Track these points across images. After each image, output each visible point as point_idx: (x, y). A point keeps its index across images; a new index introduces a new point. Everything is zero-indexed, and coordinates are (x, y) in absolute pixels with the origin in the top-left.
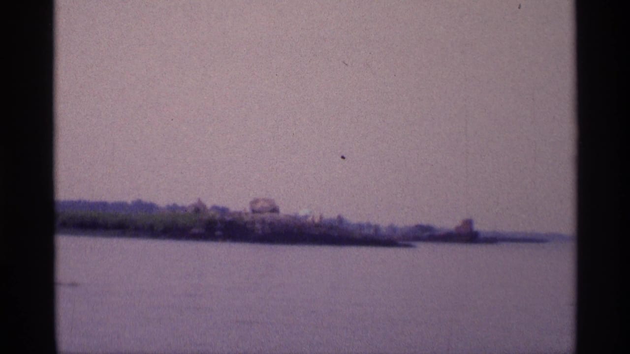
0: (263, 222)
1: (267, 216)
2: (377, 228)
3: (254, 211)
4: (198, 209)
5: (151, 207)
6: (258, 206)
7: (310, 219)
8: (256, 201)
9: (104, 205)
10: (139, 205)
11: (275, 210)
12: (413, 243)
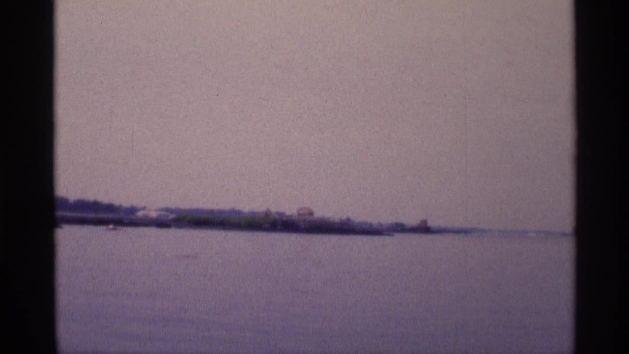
0: (304, 221)
1: (308, 218)
2: (371, 225)
3: (299, 214)
4: (267, 214)
5: (239, 213)
6: (301, 212)
7: (332, 220)
8: (301, 209)
9: (212, 211)
10: (233, 212)
11: (311, 214)
12: (392, 233)
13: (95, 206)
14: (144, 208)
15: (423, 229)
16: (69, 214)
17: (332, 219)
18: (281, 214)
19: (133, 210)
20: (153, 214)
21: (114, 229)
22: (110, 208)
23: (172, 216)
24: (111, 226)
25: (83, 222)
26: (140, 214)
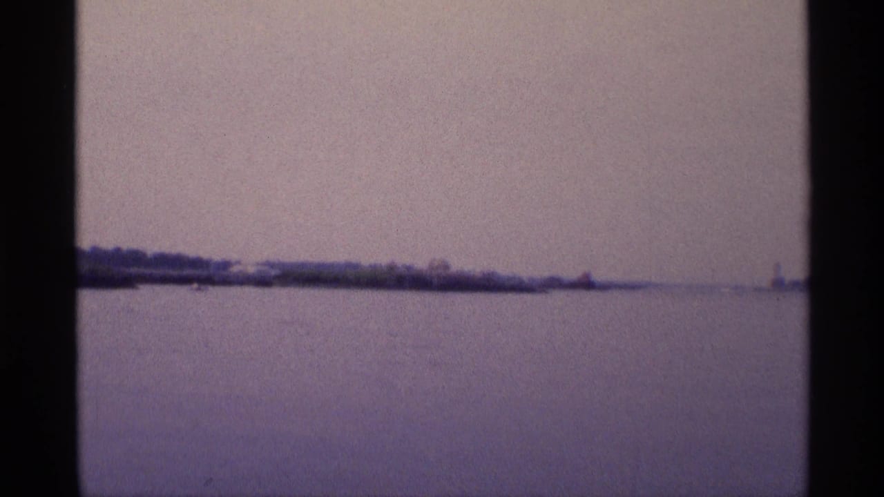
0: (439, 277)
1: (443, 272)
3: (431, 268)
4: (392, 267)
5: (355, 266)
10: (349, 265)
11: (446, 266)
12: (547, 290)
13: (176, 261)
14: (238, 263)
15: (586, 284)
16: (147, 271)
17: (472, 273)
18: (409, 268)
19: (226, 265)
20: (251, 270)
21: (199, 289)
22: (197, 263)
23: (273, 272)
24: (195, 286)
25: (164, 280)
26: (235, 269)
